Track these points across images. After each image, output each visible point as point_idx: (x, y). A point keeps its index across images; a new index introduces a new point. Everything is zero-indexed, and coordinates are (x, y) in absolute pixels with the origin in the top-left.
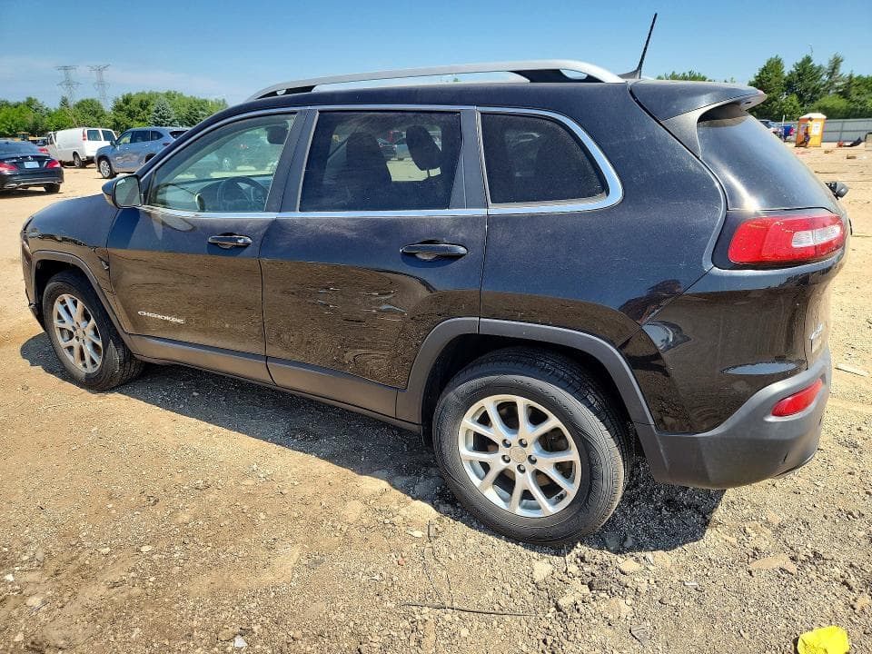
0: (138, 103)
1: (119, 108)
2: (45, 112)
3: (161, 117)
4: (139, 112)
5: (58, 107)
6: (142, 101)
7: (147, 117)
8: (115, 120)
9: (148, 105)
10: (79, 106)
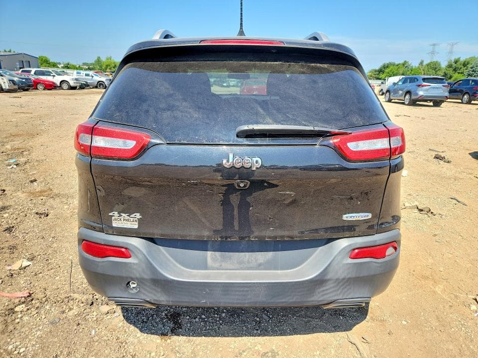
0: (462, 63)
1: (450, 66)
2: (410, 68)
3: (473, 71)
4: (461, 68)
5: (417, 65)
6: (465, 62)
7: (465, 71)
8: (445, 73)
9: (468, 64)
10: (428, 65)
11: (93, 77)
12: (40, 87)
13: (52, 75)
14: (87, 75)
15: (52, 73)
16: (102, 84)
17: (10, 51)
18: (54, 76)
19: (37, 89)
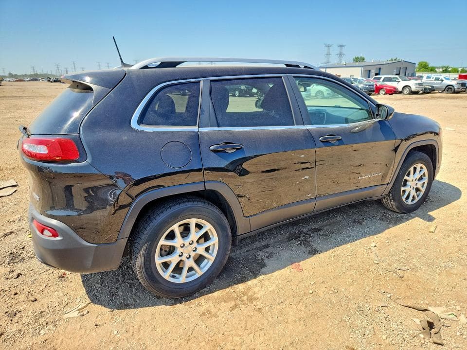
11: (443, 81)
12: (382, 92)
13: (397, 80)
14: (437, 79)
15: (398, 79)
16: (451, 88)
17: (396, 60)
18: (399, 82)
19: (379, 94)
